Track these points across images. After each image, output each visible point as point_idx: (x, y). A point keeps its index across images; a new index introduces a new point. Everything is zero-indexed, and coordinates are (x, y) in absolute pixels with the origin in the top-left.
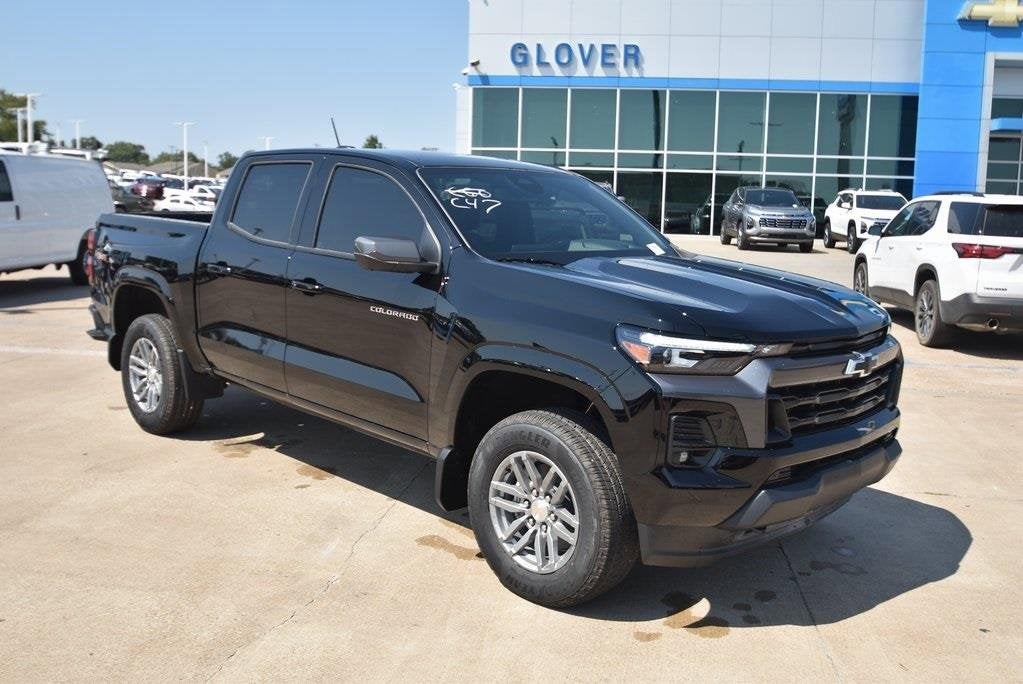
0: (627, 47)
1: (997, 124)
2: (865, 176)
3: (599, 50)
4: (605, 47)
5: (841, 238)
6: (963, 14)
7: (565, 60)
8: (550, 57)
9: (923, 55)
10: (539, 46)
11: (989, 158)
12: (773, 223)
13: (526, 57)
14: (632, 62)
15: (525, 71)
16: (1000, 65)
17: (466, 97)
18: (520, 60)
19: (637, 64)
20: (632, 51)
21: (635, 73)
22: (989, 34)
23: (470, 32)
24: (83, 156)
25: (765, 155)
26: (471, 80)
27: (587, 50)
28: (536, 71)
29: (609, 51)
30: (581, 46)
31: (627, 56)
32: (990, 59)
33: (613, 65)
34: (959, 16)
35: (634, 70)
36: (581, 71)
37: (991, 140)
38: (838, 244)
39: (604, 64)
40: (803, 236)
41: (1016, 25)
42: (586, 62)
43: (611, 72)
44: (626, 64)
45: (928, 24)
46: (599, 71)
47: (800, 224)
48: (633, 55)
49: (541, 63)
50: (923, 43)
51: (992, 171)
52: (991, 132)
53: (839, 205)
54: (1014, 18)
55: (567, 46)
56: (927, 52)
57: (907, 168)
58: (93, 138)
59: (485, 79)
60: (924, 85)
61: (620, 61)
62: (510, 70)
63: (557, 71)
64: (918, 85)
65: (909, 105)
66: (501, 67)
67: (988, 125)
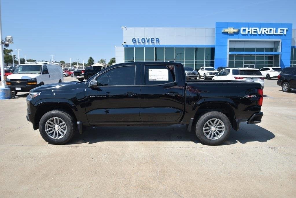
0: (156, 39)
1: (230, 53)
2: (205, 64)
3: (151, 39)
4: (152, 39)
5: (202, 76)
6: (222, 31)
7: (144, 41)
8: (140, 41)
9: (215, 40)
10: (138, 39)
11: (229, 60)
12: (190, 74)
13: (135, 41)
14: (157, 42)
15: (135, 44)
16: (230, 41)
17: (123, 49)
18: (134, 41)
19: (158, 42)
20: (157, 39)
21: (158, 44)
22: (228, 35)
23: (124, 36)
24: (57, 64)
25: (185, 60)
26: (124, 46)
27: (148, 39)
28: (138, 44)
29: (153, 39)
30: (147, 39)
31: (156, 40)
32: (228, 40)
33: (154, 42)
34: (222, 32)
35: (158, 43)
36: (147, 44)
37: (229, 56)
38: (201, 78)
39: (152, 42)
40: (196, 76)
41: (233, 33)
42: (148, 42)
43: (153, 44)
44: (156, 42)
45: (216, 33)
46: (151, 44)
47: (195, 74)
48: (157, 40)
49: (138, 42)
50: (215, 37)
51: (230, 62)
52: (229, 54)
53: (201, 70)
54: (233, 32)
55: (144, 39)
56: (216, 39)
57: (213, 62)
58: (23, 59)
59: (127, 46)
60: (216, 45)
61: (155, 41)
62: (133, 44)
63: (142, 44)
64: (214, 45)
65: (213, 50)
66: (130, 43)
67: (228, 53)
